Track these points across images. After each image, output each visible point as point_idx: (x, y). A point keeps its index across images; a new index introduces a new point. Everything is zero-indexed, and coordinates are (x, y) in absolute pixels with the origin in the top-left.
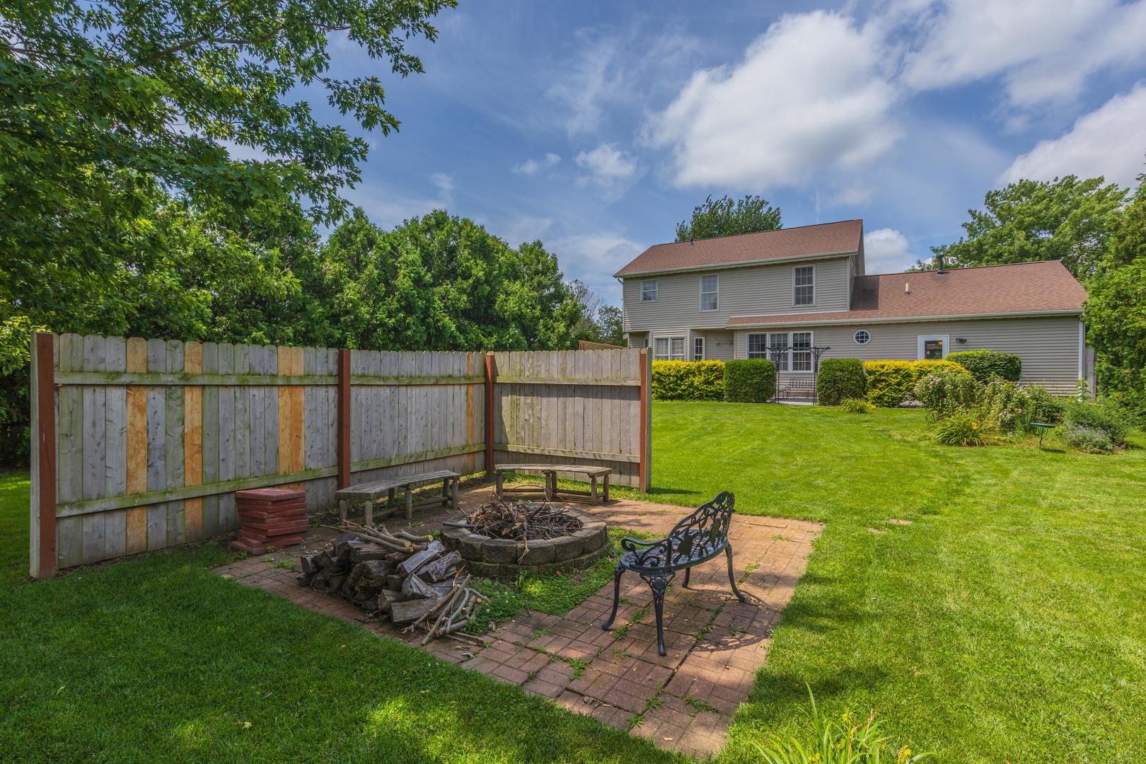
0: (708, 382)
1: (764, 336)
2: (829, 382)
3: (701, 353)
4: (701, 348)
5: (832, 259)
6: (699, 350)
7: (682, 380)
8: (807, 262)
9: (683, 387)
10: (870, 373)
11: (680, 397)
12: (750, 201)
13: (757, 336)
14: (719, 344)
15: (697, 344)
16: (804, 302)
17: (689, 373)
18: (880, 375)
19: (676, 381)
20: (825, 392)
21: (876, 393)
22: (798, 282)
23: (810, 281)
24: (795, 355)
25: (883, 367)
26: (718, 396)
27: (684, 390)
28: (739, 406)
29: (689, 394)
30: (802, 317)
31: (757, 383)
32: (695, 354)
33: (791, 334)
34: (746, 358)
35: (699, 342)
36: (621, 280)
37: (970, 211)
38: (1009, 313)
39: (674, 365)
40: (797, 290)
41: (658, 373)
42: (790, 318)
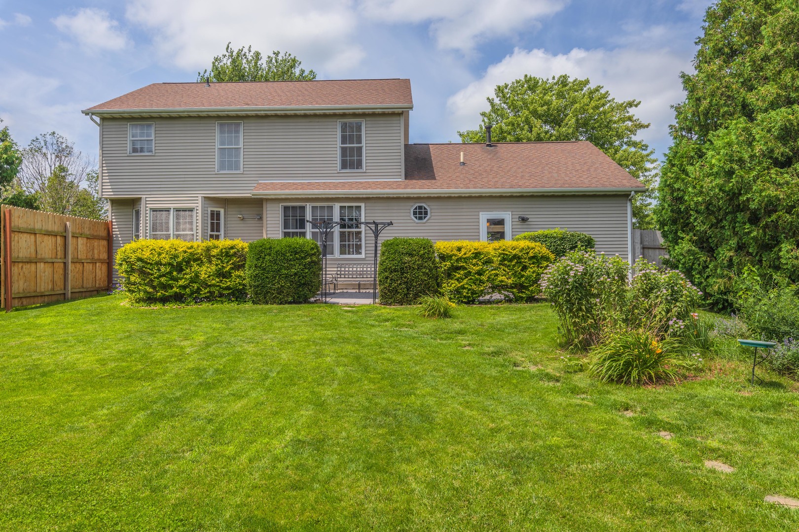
0: (222, 274)
1: (303, 208)
2: (395, 270)
3: (218, 230)
4: (218, 224)
5: (383, 115)
6: (215, 227)
7: (180, 269)
8: (355, 115)
9: (181, 283)
10: (443, 258)
11: (178, 298)
12: (280, 58)
13: (294, 208)
14: (243, 219)
15: (212, 219)
16: (352, 166)
17: (192, 259)
18: (457, 260)
19: (170, 273)
20: (390, 286)
21: (454, 284)
22: (344, 141)
23: (359, 141)
24: (342, 235)
25: (459, 249)
26: (238, 295)
27: (184, 287)
28: (270, 311)
29: (192, 293)
30: (351, 185)
31: (296, 274)
32: (210, 233)
33: (337, 207)
34: (280, 236)
35: (215, 216)
36: (98, 119)
37: (488, 99)
38: (566, 188)
39: (167, 247)
40: (344, 150)
41: (140, 259)
42: (336, 186)
